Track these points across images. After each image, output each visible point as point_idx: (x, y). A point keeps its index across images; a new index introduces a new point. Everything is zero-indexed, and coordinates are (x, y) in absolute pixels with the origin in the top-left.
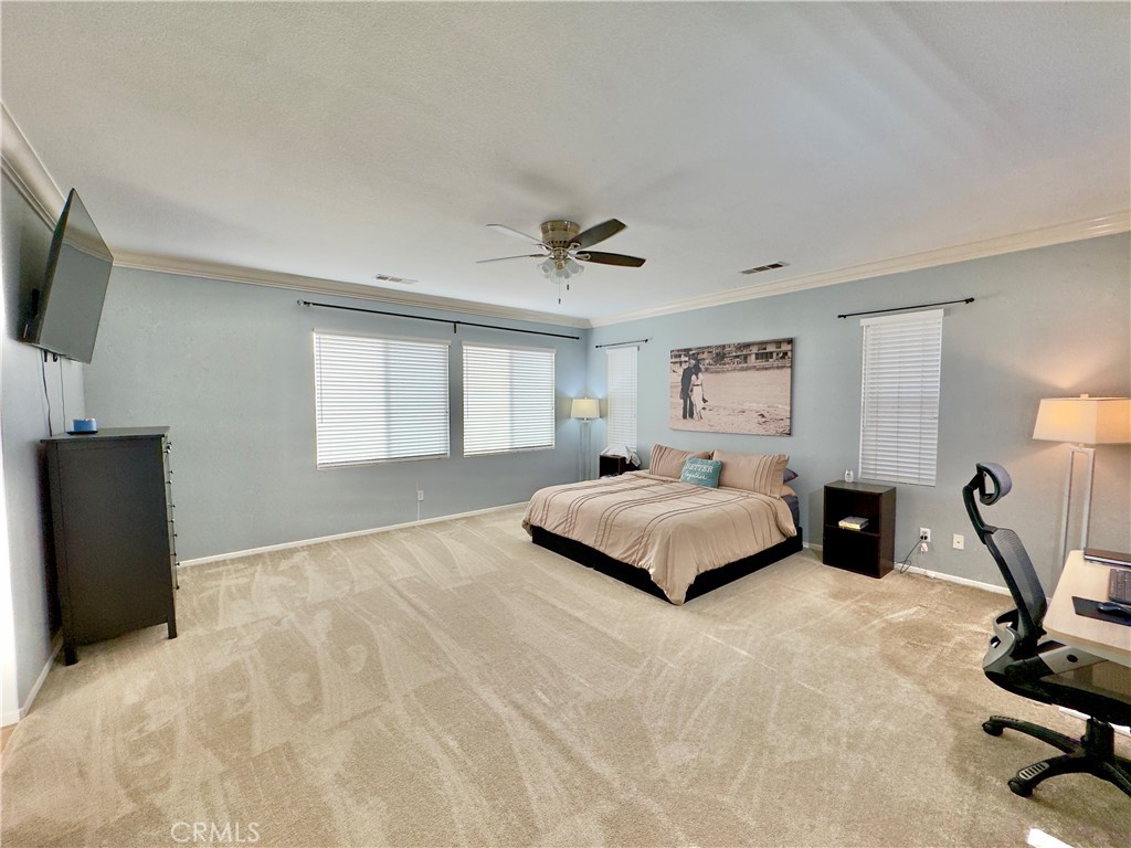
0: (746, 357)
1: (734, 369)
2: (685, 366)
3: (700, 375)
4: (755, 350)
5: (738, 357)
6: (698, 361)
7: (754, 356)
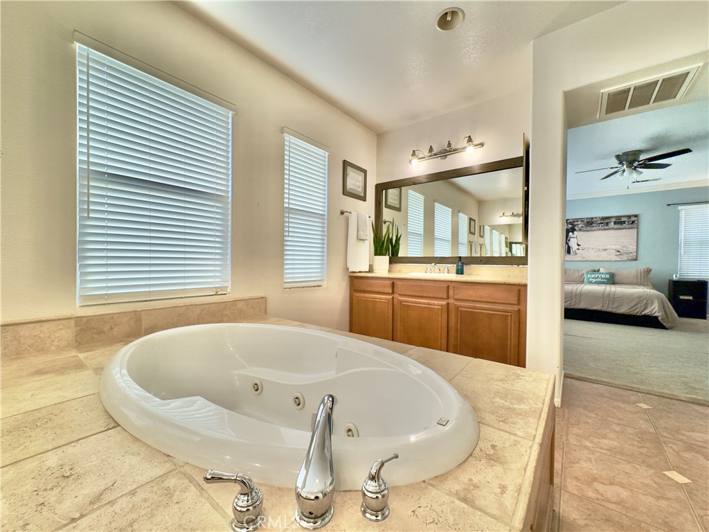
0: (607, 224)
1: (600, 230)
6: (574, 225)
7: (612, 223)
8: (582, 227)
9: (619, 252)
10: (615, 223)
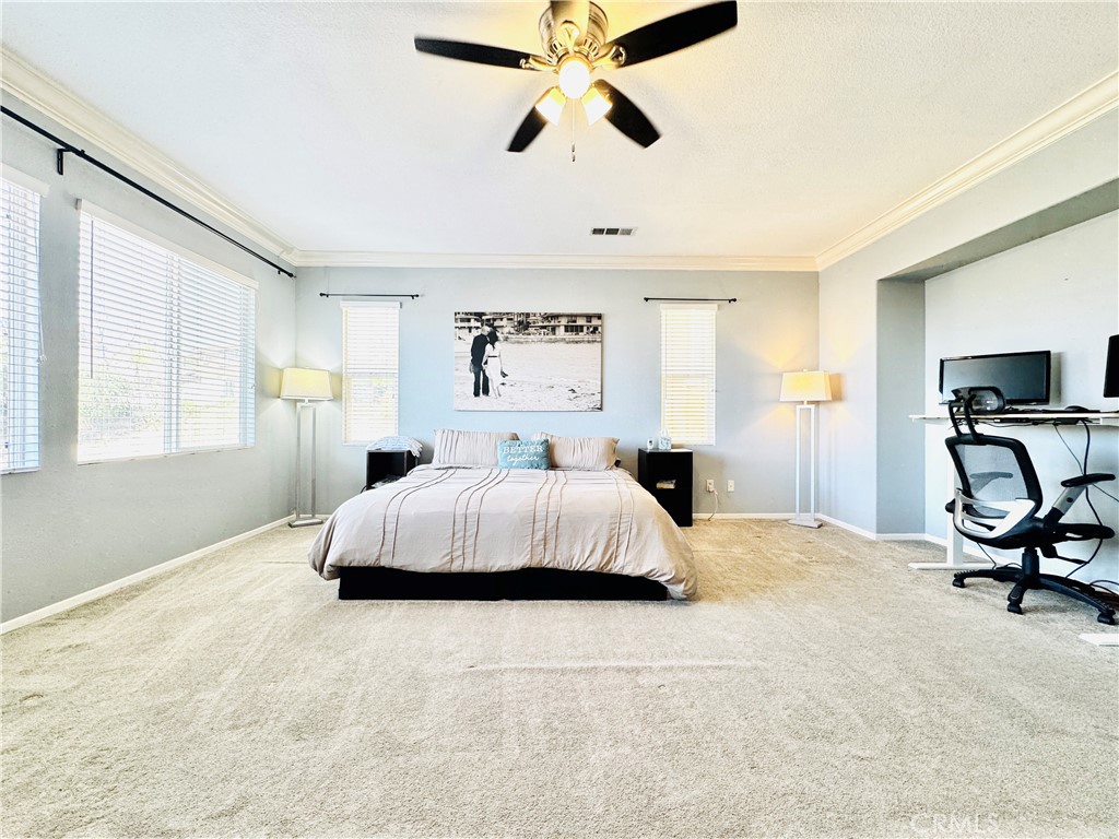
0: (554, 329)
2: (476, 333)
3: (497, 343)
4: (564, 321)
5: (544, 327)
6: (495, 328)
7: (562, 328)
8: (509, 333)
10: (567, 329)
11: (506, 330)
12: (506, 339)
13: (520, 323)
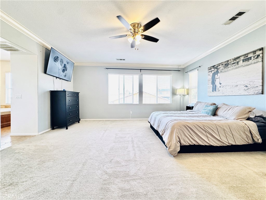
0: (238, 63)
1: (233, 69)
2: (213, 72)
3: (219, 74)
4: (242, 58)
5: (234, 63)
6: (218, 69)
7: (242, 61)
8: (222, 69)
9: (247, 86)
10: (243, 61)
11: (221, 69)
12: (221, 71)
13: (225, 65)
